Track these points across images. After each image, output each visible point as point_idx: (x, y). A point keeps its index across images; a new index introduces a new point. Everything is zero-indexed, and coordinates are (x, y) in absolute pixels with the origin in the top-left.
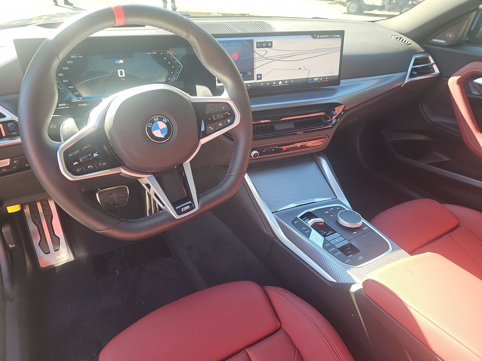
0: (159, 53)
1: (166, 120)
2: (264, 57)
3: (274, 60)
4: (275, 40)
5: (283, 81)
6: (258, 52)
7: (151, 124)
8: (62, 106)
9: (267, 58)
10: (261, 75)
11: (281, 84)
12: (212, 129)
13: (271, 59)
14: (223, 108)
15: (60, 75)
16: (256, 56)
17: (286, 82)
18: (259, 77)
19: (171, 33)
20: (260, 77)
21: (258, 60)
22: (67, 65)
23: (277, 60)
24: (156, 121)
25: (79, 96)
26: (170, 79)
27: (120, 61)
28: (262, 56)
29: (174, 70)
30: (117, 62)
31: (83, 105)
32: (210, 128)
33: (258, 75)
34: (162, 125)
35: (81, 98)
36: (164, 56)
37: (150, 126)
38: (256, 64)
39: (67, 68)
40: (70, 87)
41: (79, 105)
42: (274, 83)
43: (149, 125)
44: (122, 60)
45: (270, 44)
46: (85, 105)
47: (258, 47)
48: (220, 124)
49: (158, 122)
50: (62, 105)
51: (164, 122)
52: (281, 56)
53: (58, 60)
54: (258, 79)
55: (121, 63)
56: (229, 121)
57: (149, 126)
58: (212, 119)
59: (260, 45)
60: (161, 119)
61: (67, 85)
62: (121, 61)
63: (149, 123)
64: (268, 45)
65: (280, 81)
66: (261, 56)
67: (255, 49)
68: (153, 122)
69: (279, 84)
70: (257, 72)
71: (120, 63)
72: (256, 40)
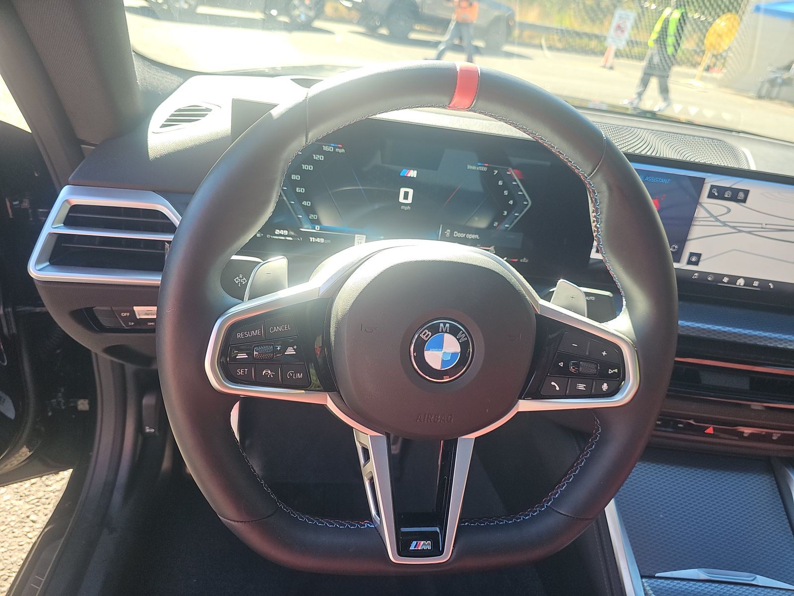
0: (491, 170)
1: (466, 336)
2: (718, 220)
3: (740, 231)
4: (756, 189)
5: (749, 281)
6: (708, 206)
7: (430, 334)
8: (280, 235)
9: (725, 224)
10: (699, 256)
11: (742, 284)
12: (558, 388)
13: (734, 227)
14: (604, 353)
15: (294, 177)
16: (700, 213)
17: (756, 284)
18: (694, 259)
19: (527, 135)
20: (696, 258)
21: (702, 223)
22: (310, 161)
23: (749, 232)
24: (442, 332)
25: (317, 222)
26: (498, 225)
27: (412, 171)
28: (715, 217)
29: (510, 209)
30: (403, 173)
31: (318, 240)
32: (553, 383)
33: (692, 254)
34: (452, 345)
35: (318, 227)
36: (499, 177)
37: (426, 337)
38: (696, 231)
39: (310, 168)
40: (304, 203)
41: (311, 238)
42: (726, 280)
43: (424, 335)
44: (416, 172)
45: (741, 195)
46: (322, 240)
47: (711, 196)
48: (581, 387)
49: (446, 335)
50: (282, 232)
51: (458, 340)
52: (760, 226)
53: (304, 139)
54: (690, 262)
55: (412, 176)
56: (605, 387)
57: (424, 337)
58: (566, 365)
59: (719, 193)
60: (454, 331)
61: (301, 197)
62: (413, 174)
63: (426, 331)
64: (738, 196)
65: (740, 277)
66: (712, 216)
67: (704, 198)
68: (435, 330)
69: (738, 284)
70: (691, 247)
71: (409, 175)
72: (712, 180)
